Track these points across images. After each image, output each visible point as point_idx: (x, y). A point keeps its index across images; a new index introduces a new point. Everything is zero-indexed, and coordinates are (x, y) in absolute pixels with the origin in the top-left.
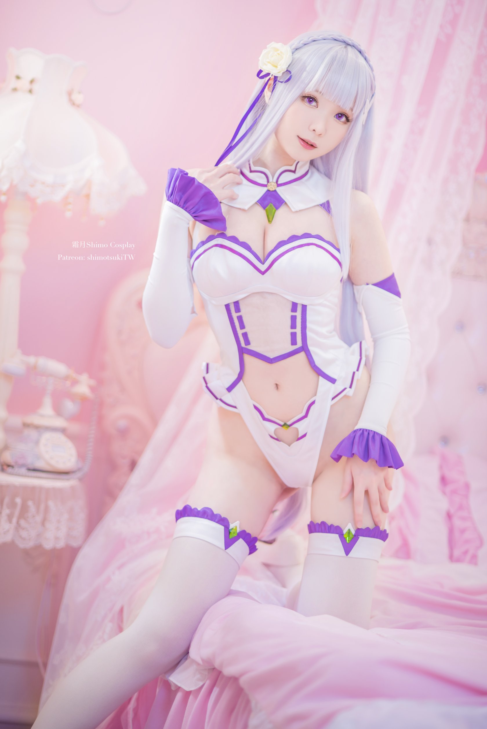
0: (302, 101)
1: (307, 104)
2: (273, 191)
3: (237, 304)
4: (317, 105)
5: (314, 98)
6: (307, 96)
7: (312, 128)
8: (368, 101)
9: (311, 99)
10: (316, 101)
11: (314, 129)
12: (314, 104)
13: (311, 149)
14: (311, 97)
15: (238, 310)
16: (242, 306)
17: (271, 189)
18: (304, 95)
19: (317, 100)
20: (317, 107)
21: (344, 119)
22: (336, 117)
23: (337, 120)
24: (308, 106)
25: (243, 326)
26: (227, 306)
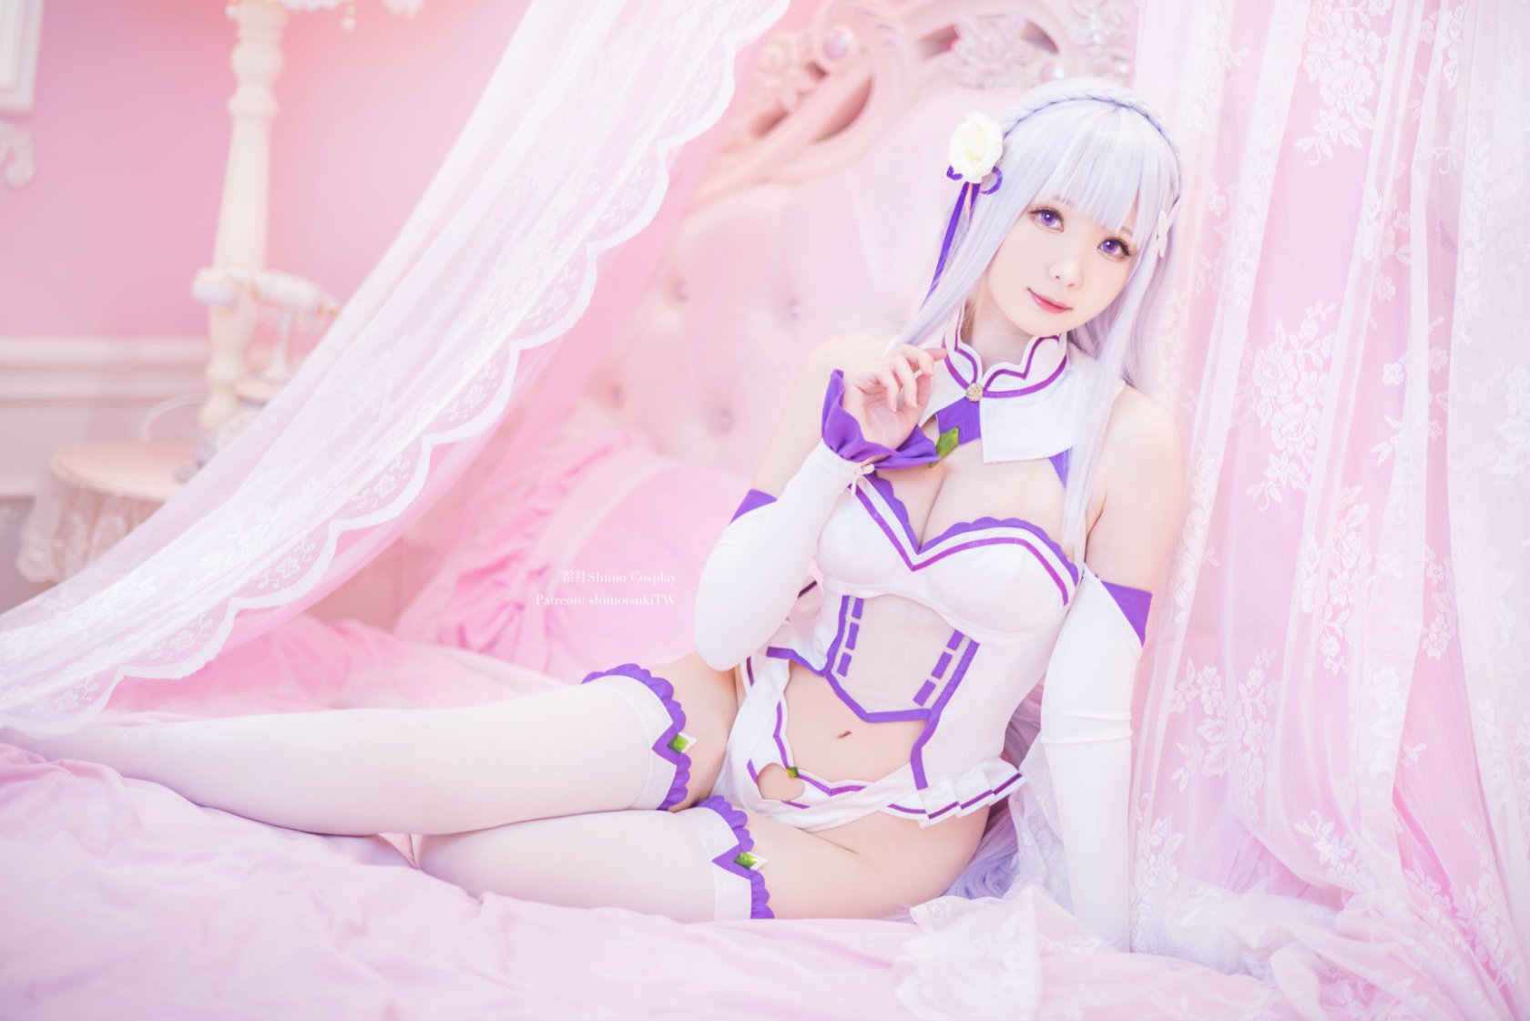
0: (1031, 219)
1: (1042, 225)
2: (974, 402)
4: (1062, 226)
5: (1057, 212)
6: (1042, 209)
7: (1055, 272)
8: (1163, 214)
9: (1050, 215)
10: (1061, 218)
11: (1057, 275)
12: (1056, 224)
14: (1050, 211)
15: (859, 613)
17: (972, 399)
18: (1034, 209)
19: (1061, 216)
20: (1062, 231)
21: (1118, 251)
22: (1102, 247)
23: (1106, 254)
24: (1045, 228)
25: (851, 644)
26: (845, 600)
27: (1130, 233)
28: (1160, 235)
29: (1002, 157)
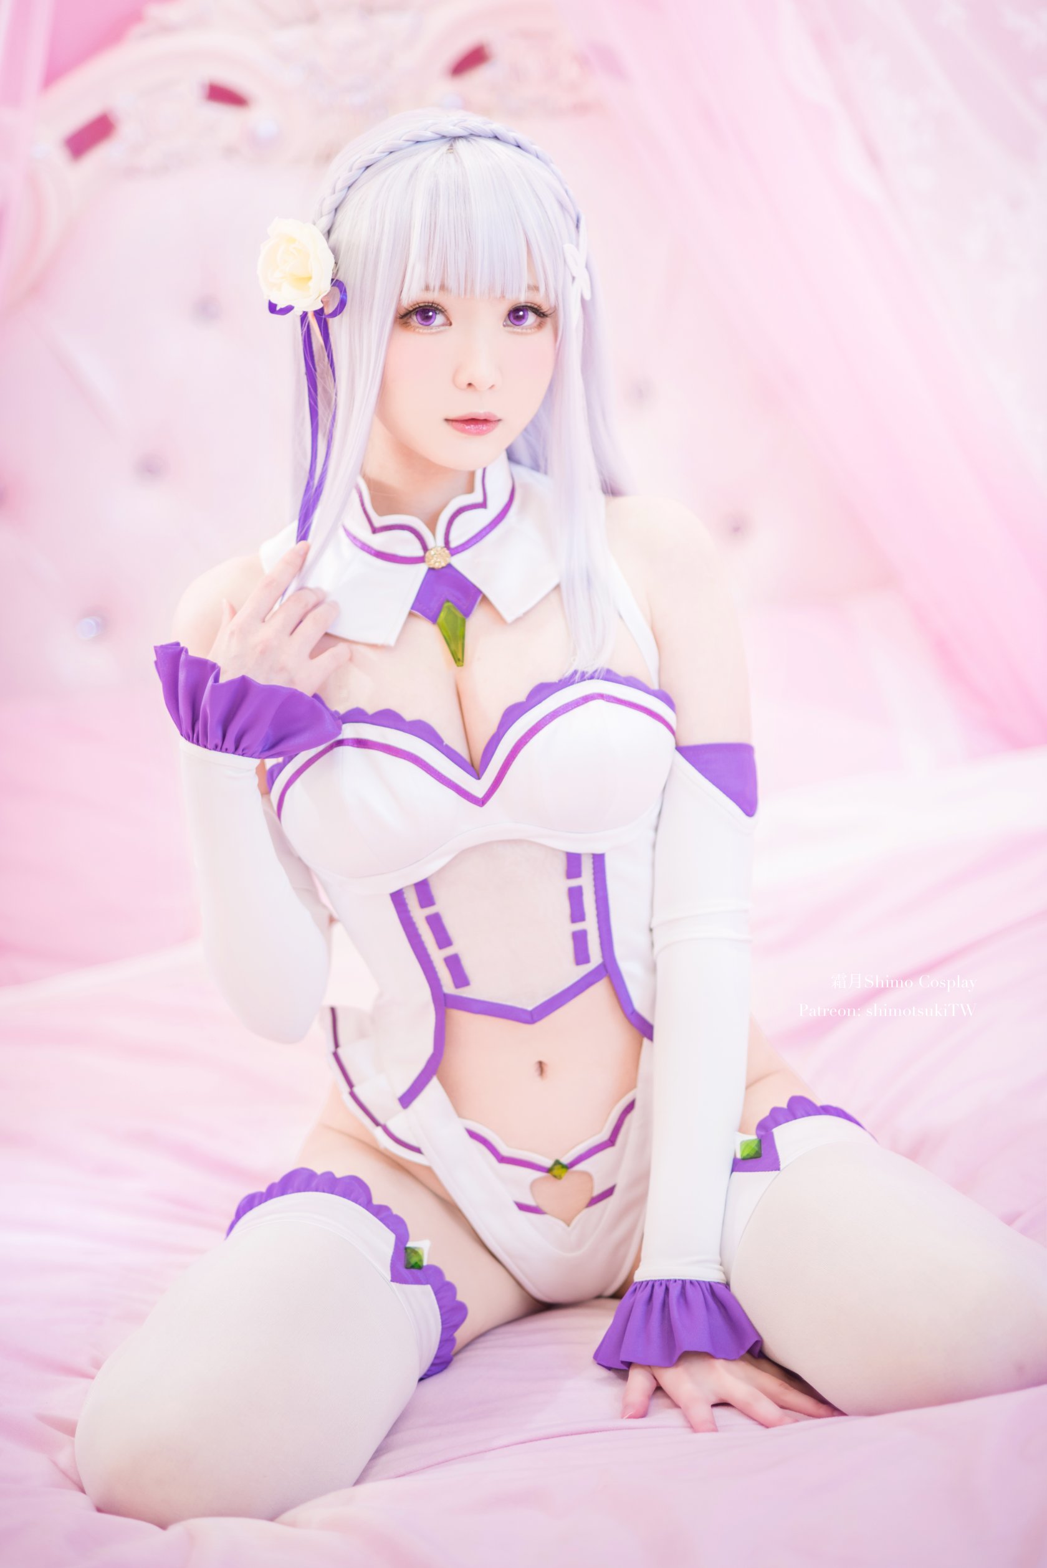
0: (407, 327)
1: (420, 330)
2: (443, 568)
3: (424, 887)
4: (448, 319)
5: (430, 304)
6: (411, 309)
7: (464, 380)
8: (569, 248)
9: (425, 312)
10: (440, 310)
11: (470, 382)
12: (439, 319)
13: (488, 431)
14: (420, 307)
15: (425, 900)
16: (437, 889)
17: (437, 566)
18: (403, 312)
19: (440, 308)
20: (451, 324)
21: (531, 318)
22: (509, 323)
23: (517, 329)
24: (425, 331)
25: (443, 940)
26: (398, 898)
27: (536, 288)
28: (575, 275)
29: (336, 263)
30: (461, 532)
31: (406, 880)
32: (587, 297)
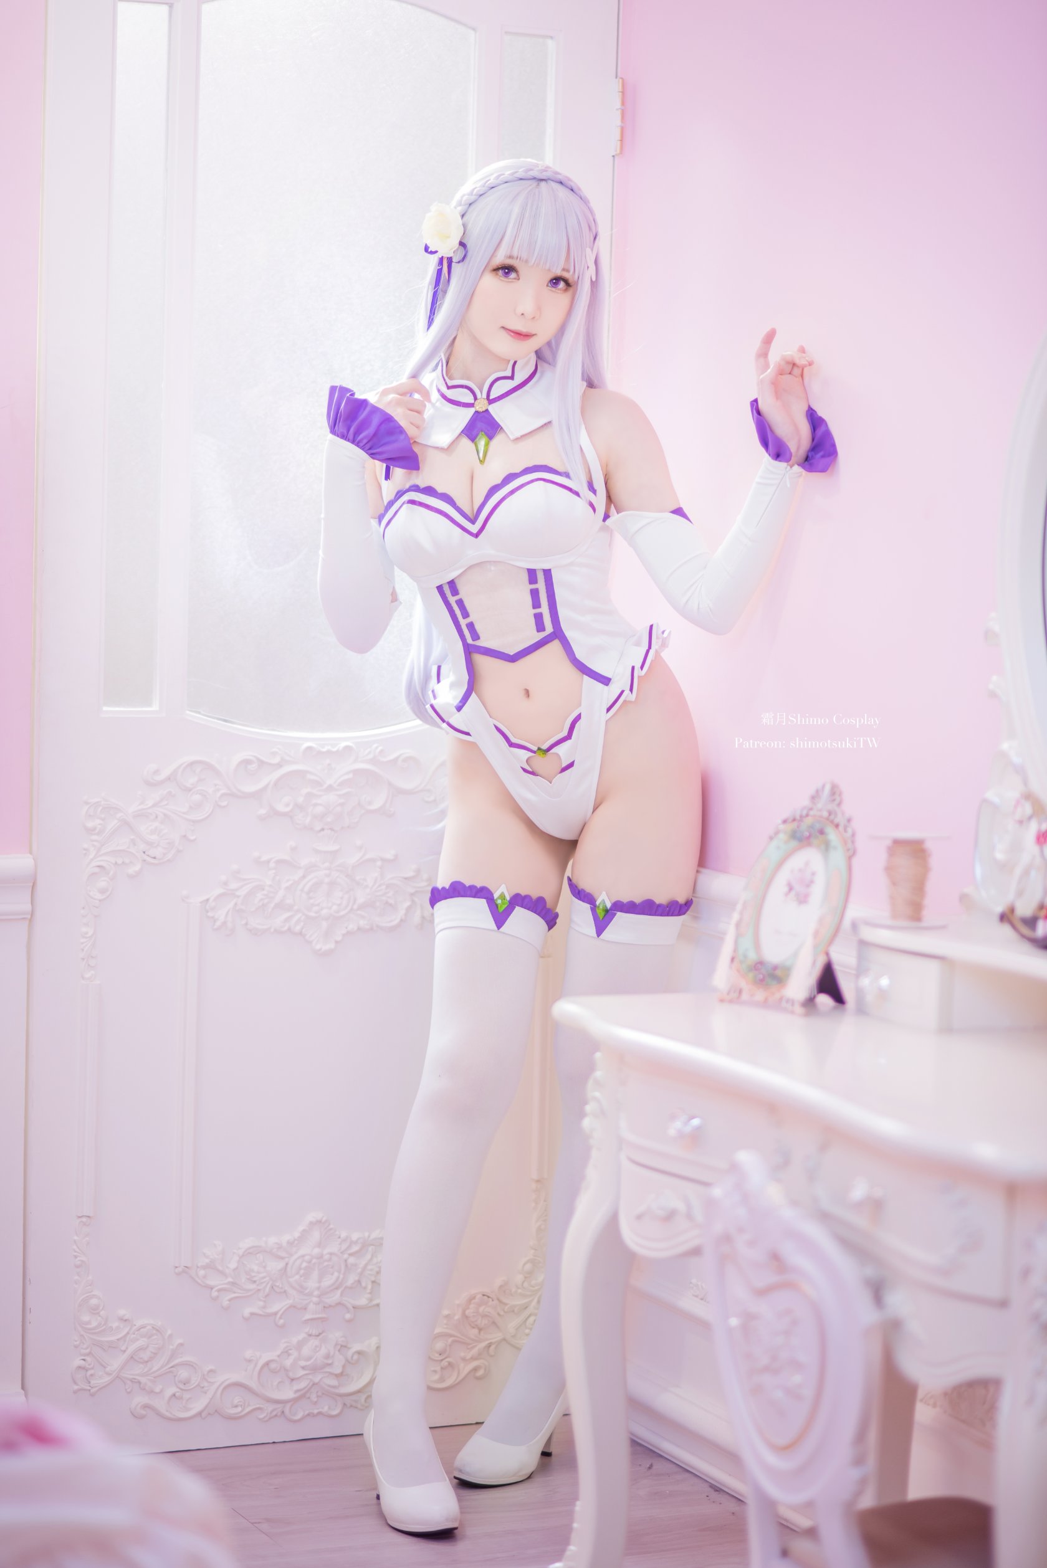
0: (493, 275)
1: (503, 279)
2: (483, 412)
3: (452, 584)
4: (518, 275)
5: (512, 266)
6: (499, 266)
7: (520, 310)
8: (588, 250)
9: (507, 270)
10: (516, 271)
11: (521, 313)
12: (513, 275)
13: (528, 340)
14: (506, 266)
15: (455, 592)
16: (460, 586)
17: (481, 410)
18: (495, 267)
19: (516, 269)
20: (519, 279)
21: (562, 285)
22: (549, 284)
23: (554, 289)
24: (505, 280)
25: (466, 615)
26: (440, 589)
27: (568, 271)
28: (589, 266)
29: (464, 234)
30: (495, 393)
31: (444, 580)
32: (594, 279)
